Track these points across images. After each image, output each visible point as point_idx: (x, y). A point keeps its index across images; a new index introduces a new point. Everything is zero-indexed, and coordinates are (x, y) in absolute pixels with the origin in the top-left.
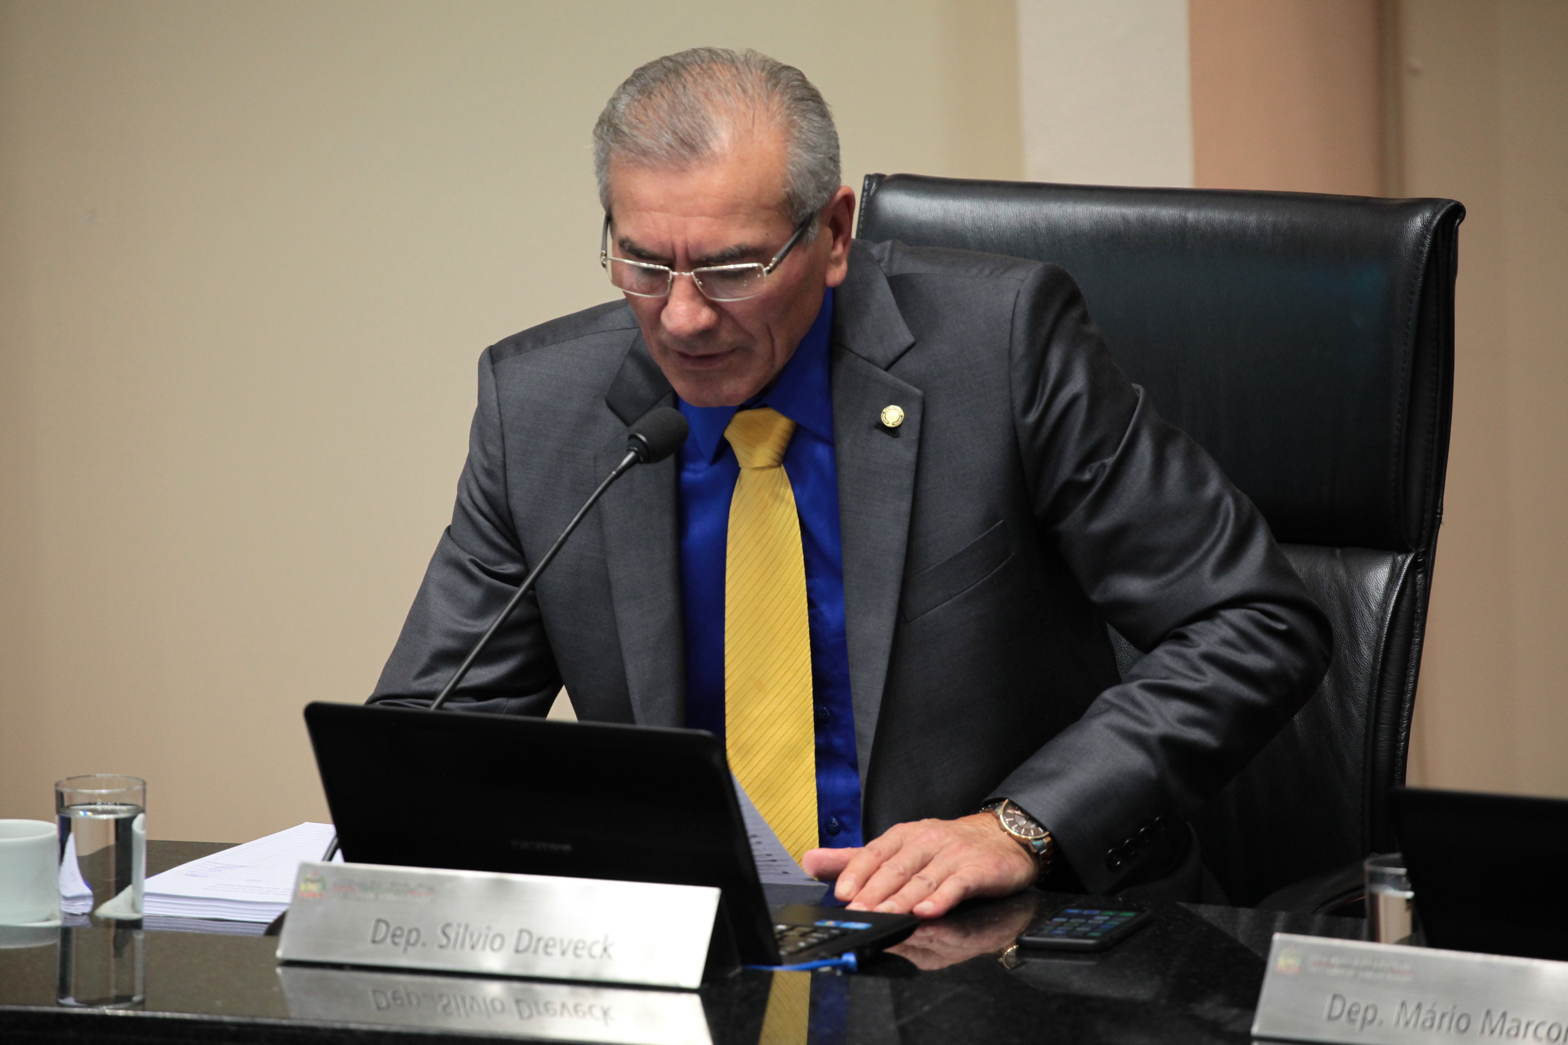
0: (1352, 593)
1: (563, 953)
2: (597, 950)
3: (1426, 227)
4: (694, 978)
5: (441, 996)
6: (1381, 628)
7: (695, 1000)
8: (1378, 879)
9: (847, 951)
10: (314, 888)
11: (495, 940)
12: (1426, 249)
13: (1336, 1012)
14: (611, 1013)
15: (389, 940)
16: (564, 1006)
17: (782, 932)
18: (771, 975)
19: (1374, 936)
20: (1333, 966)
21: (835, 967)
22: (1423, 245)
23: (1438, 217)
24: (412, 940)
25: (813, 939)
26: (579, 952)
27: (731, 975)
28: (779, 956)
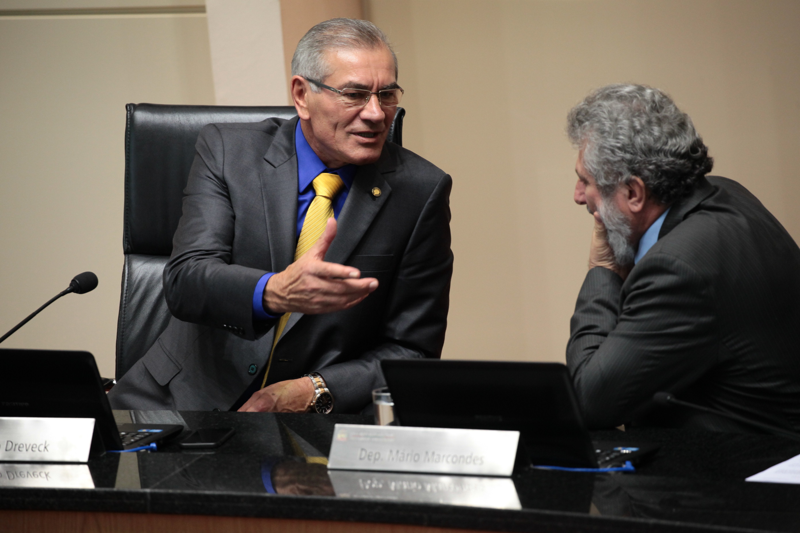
1: (27, 450)
2: (42, 448)
4: (85, 458)
7: (86, 468)
8: (379, 398)
9: (152, 442)
13: (363, 456)
14: (49, 475)
16: (28, 473)
17: (123, 435)
18: (119, 454)
19: (377, 423)
20: (361, 437)
21: (147, 449)
25: (137, 438)
26: (34, 449)
27: (102, 455)
28: (123, 446)
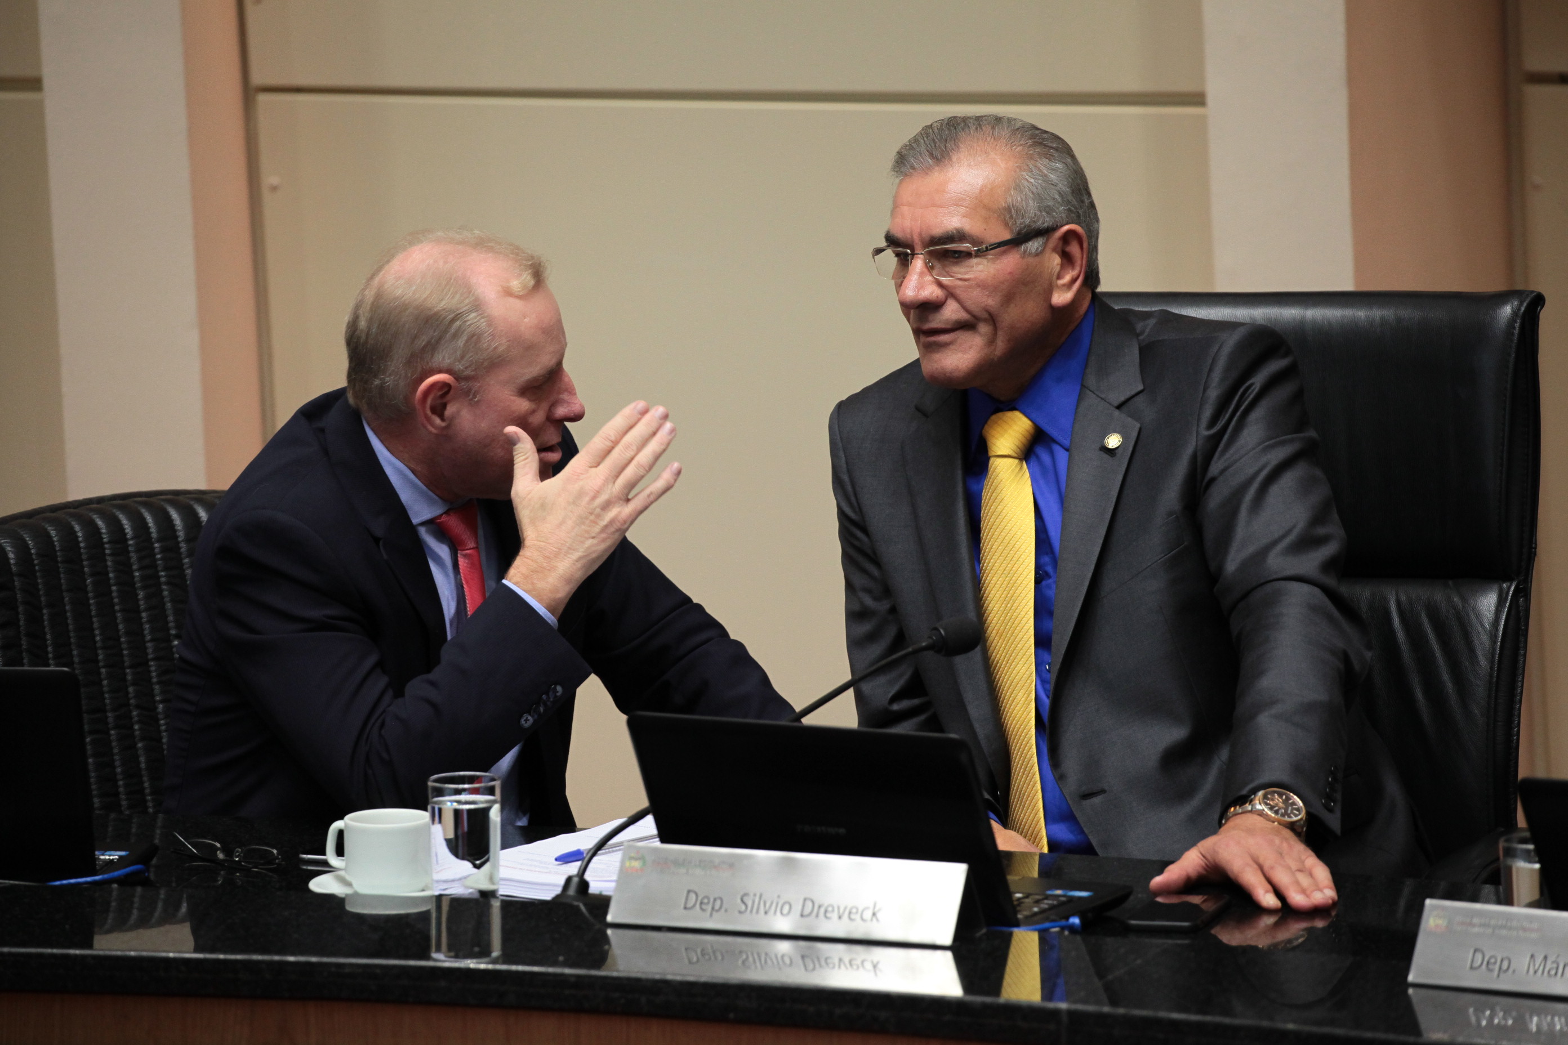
0: (1468, 615)
1: (840, 917)
2: (868, 915)
3: (1515, 313)
4: (947, 937)
5: (741, 952)
6: (1495, 643)
7: (949, 955)
8: (1510, 853)
9: (1073, 915)
10: (636, 864)
11: (785, 907)
12: (1516, 331)
13: (1478, 962)
14: (880, 966)
15: (698, 906)
16: (840, 960)
17: (1019, 899)
18: (1011, 934)
19: (1508, 901)
20: (1474, 925)
21: (1063, 928)
22: (1514, 328)
23: (1525, 305)
24: (717, 907)
25: (1044, 905)
26: (853, 916)
27: (978, 935)
28: (1017, 919)
